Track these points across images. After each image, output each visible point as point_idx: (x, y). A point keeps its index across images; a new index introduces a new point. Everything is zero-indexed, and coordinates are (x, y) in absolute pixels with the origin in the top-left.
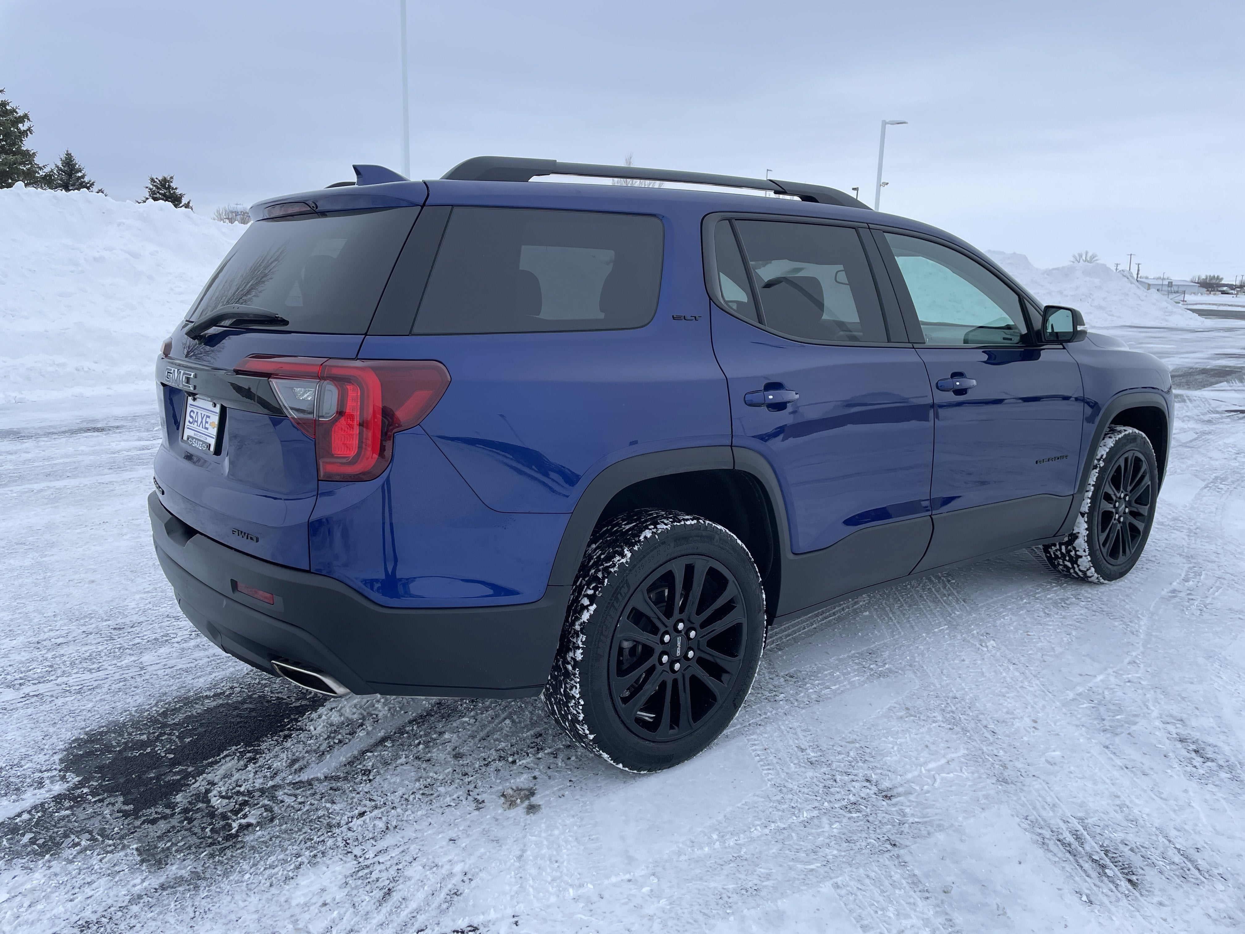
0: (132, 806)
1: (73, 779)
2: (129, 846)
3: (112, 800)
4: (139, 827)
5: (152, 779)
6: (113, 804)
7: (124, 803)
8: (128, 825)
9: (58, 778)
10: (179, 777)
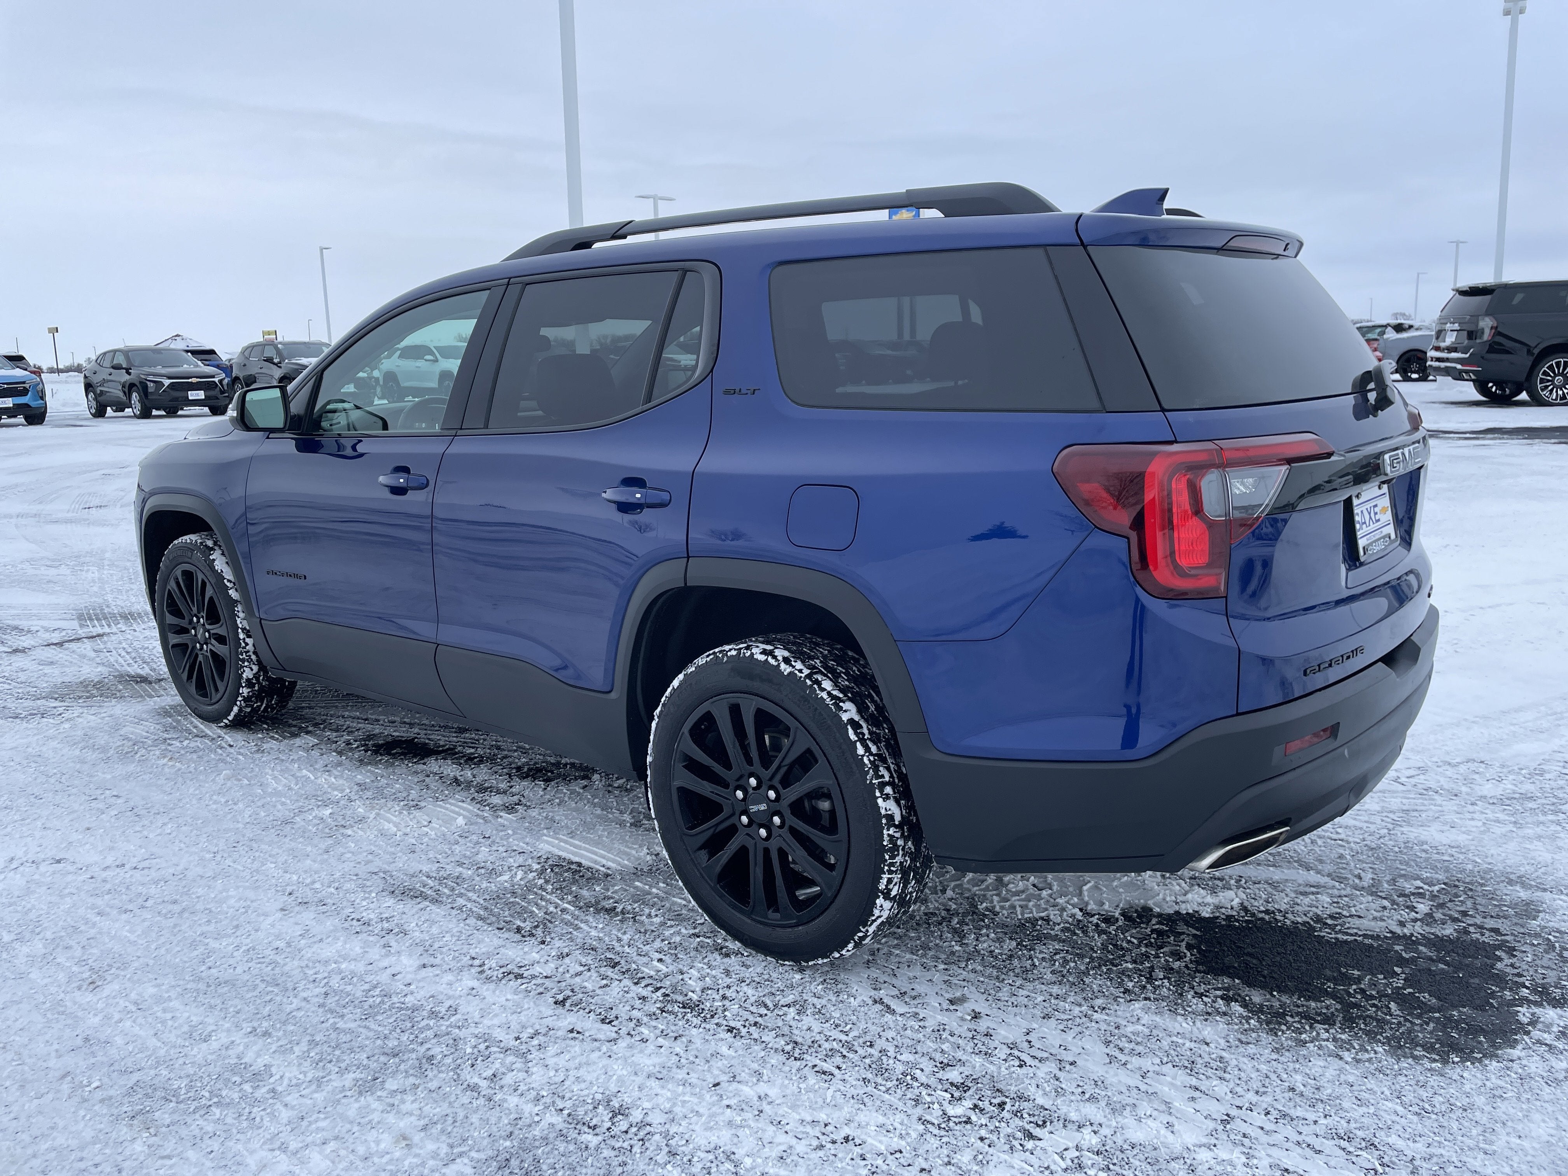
0: (1497, 953)
1: (1524, 1014)
2: (1539, 926)
3: (1508, 970)
4: (1512, 934)
5: (1447, 963)
6: (1512, 965)
7: (1500, 959)
8: (1519, 942)
9: (1540, 1026)
10: (1421, 948)
